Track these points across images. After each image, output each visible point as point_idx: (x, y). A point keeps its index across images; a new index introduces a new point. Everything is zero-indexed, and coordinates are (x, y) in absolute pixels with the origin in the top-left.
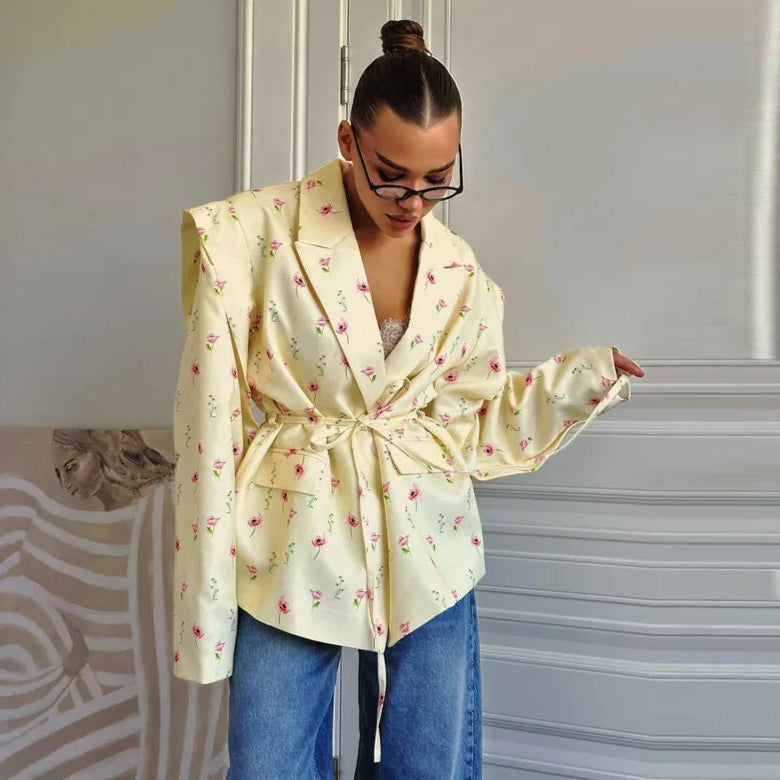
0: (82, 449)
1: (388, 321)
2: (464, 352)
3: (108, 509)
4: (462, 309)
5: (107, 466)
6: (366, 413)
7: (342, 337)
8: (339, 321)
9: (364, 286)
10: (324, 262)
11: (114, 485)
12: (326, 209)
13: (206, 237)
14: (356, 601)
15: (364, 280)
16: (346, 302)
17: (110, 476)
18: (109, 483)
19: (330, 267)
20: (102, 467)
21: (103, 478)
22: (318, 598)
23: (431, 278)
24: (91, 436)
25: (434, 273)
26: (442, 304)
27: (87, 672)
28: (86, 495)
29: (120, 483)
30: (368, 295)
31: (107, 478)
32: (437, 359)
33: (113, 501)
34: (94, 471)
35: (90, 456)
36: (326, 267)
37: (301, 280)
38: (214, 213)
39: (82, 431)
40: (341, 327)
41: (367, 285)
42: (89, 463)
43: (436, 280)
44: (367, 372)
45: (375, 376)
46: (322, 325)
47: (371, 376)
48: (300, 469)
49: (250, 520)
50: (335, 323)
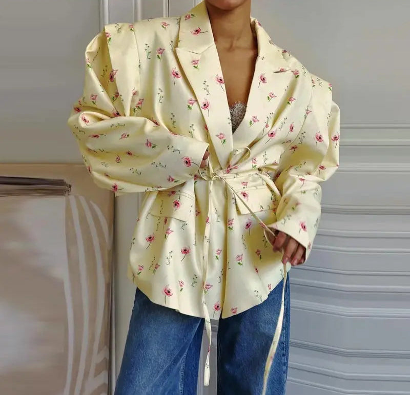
1: (237, 104)
2: (292, 128)
4: (288, 99)
6: (221, 169)
7: (205, 112)
8: (204, 101)
9: (221, 80)
10: (195, 63)
12: (197, 31)
13: (110, 39)
15: (221, 75)
16: (209, 88)
19: (199, 65)
23: (263, 80)
25: (265, 76)
26: (272, 96)
30: (223, 85)
32: (270, 133)
36: (196, 66)
37: (177, 74)
38: (119, 27)
40: (205, 105)
41: (223, 79)
43: (267, 80)
44: (220, 136)
45: (225, 140)
46: (192, 104)
47: (223, 140)
48: (177, 204)
49: (148, 237)
50: (201, 102)
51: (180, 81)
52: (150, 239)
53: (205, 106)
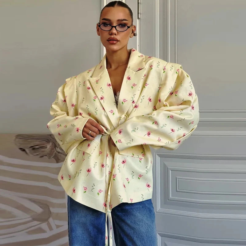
0: (48, 141)
2: (150, 100)
3: (57, 162)
5: (57, 147)
8: (101, 96)
10: (97, 81)
11: (59, 154)
12: (101, 67)
14: (98, 193)
16: (103, 90)
17: (58, 151)
18: (58, 153)
19: (99, 82)
20: (55, 147)
21: (55, 151)
22: (86, 190)
23: (129, 78)
24: (51, 137)
25: (130, 76)
26: (134, 85)
27: (51, 220)
28: (49, 158)
29: (61, 153)
31: (57, 151)
33: (59, 159)
34: (52, 149)
35: (51, 144)
37: (89, 88)
39: (48, 135)
41: (110, 84)
42: (51, 146)
44: (111, 111)
45: (114, 113)
46: (96, 98)
47: (113, 113)
48: (89, 145)
49: (72, 160)
50: (99, 97)
51: (91, 90)
52: (73, 161)
53: (102, 98)
